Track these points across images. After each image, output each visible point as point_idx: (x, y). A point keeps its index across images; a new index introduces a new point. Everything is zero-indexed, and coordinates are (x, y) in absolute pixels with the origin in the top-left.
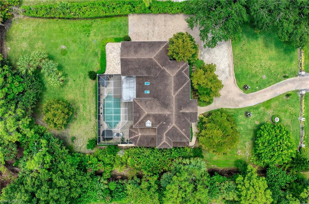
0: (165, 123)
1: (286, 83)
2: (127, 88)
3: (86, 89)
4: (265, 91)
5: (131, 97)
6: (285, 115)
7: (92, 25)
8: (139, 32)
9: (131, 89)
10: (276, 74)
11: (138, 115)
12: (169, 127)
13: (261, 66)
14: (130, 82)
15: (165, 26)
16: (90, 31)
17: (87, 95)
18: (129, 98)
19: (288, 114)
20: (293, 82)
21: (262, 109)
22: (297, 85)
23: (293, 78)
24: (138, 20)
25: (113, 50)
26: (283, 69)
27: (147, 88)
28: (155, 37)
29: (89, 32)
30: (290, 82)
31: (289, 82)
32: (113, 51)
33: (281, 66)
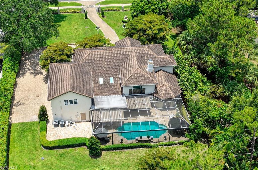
0: (146, 57)
2: (109, 103)
3: (117, 164)
5: (121, 99)
7: (17, 164)
8: (33, 112)
9: (109, 100)
11: (142, 78)
12: (149, 53)
14: (101, 102)
15: (29, 90)
16: (27, 166)
17: (125, 161)
18: (122, 101)
20: (90, 15)
22: (92, 13)
24: (18, 113)
25: (56, 135)
27: (107, 82)
28: (43, 98)
29: (29, 167)
31: (91, 17)
32: (58, 135)
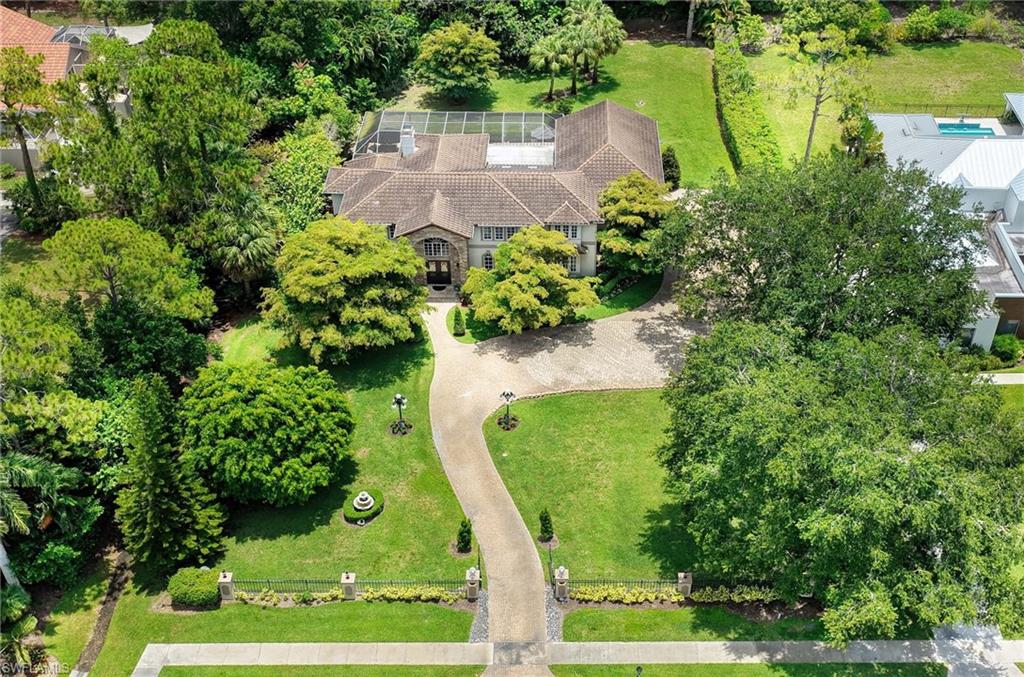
1: (517, 545)
4: (488, 476)
6: (378, 539)
10: (560, 507)
13: (594, 460)
19: (382, 549)
20: (524, 567)
21: (419, 467)
22: (510, 581)
23: (540, 566)
26: (581, 531)
30: (524, 559)
31: (524, 557)
33: (592, 519)
